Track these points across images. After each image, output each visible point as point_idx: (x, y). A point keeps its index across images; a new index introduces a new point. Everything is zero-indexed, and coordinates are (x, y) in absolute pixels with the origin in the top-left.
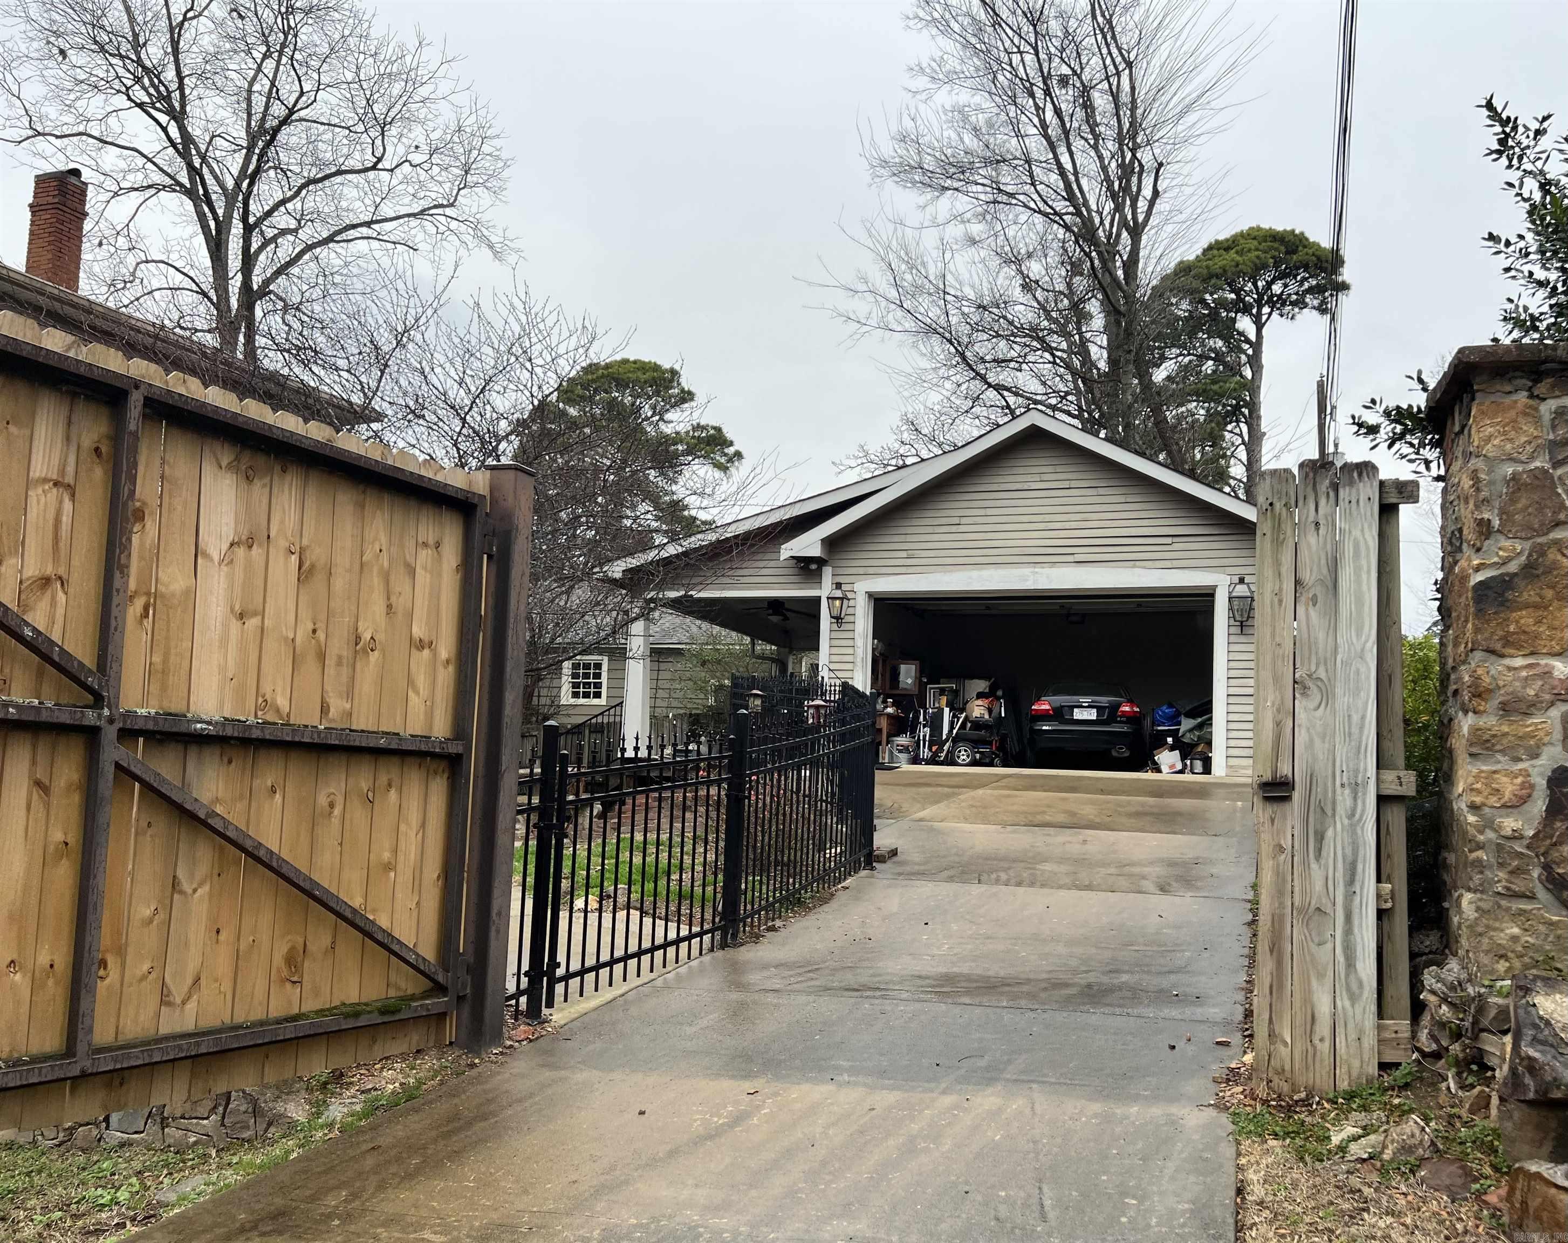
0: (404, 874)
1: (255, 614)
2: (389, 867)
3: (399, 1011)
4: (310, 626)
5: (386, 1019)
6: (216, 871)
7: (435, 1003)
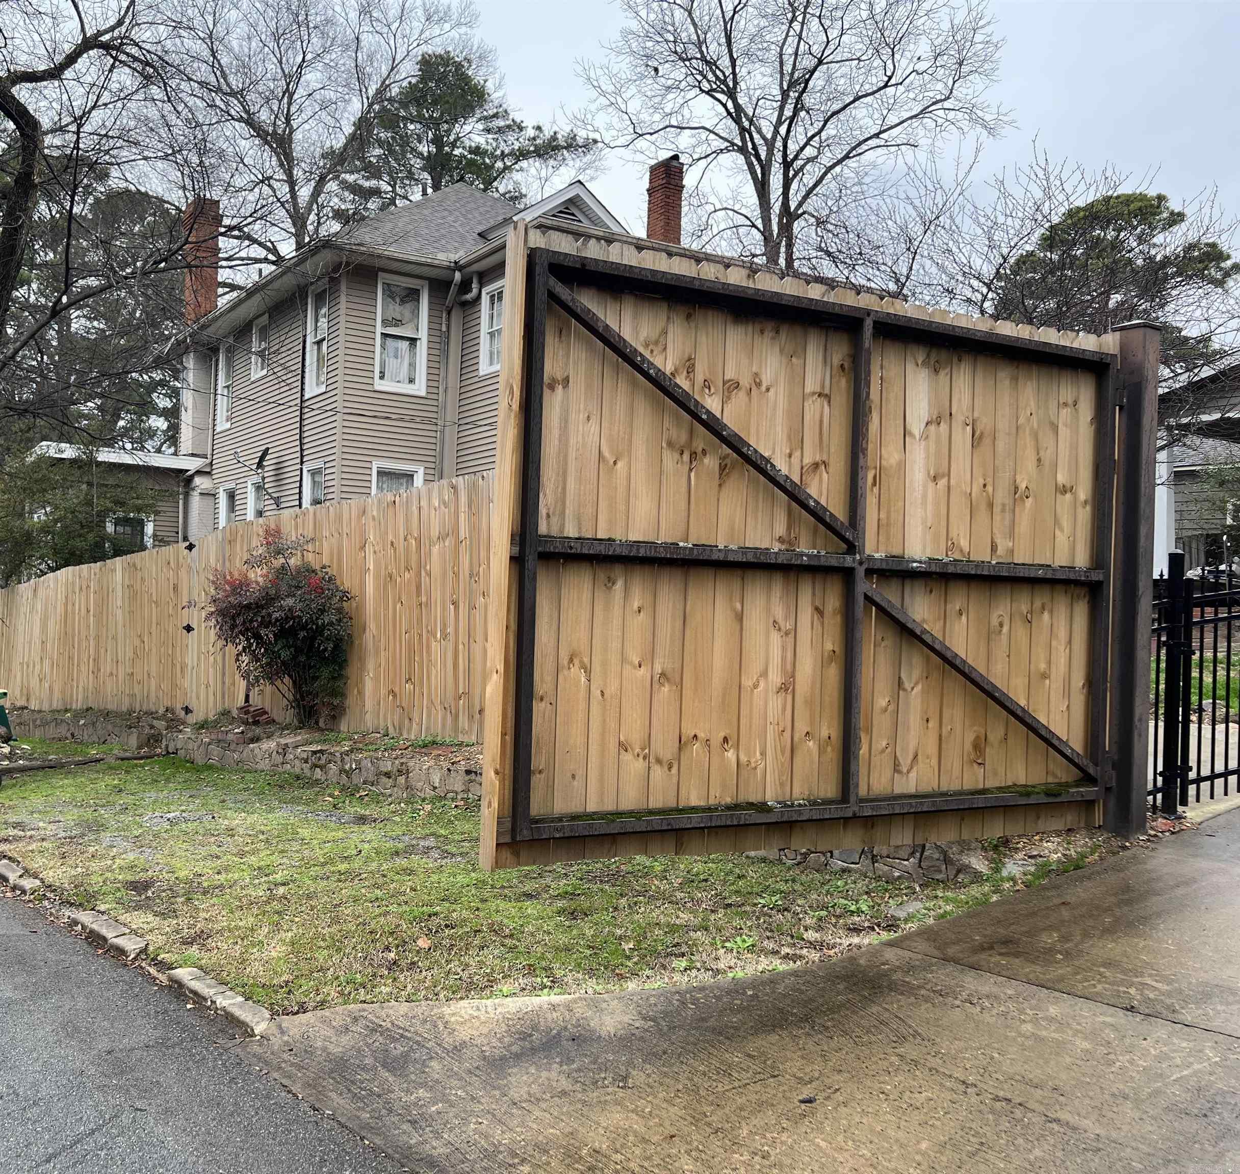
0: (1055, 683)
1: (943, 476)
2: (1045, 676)
3: (1060, 795)
4: (982, 482)
5: (1051, 800)
6: (925, 675)
7: (1088, 791)
